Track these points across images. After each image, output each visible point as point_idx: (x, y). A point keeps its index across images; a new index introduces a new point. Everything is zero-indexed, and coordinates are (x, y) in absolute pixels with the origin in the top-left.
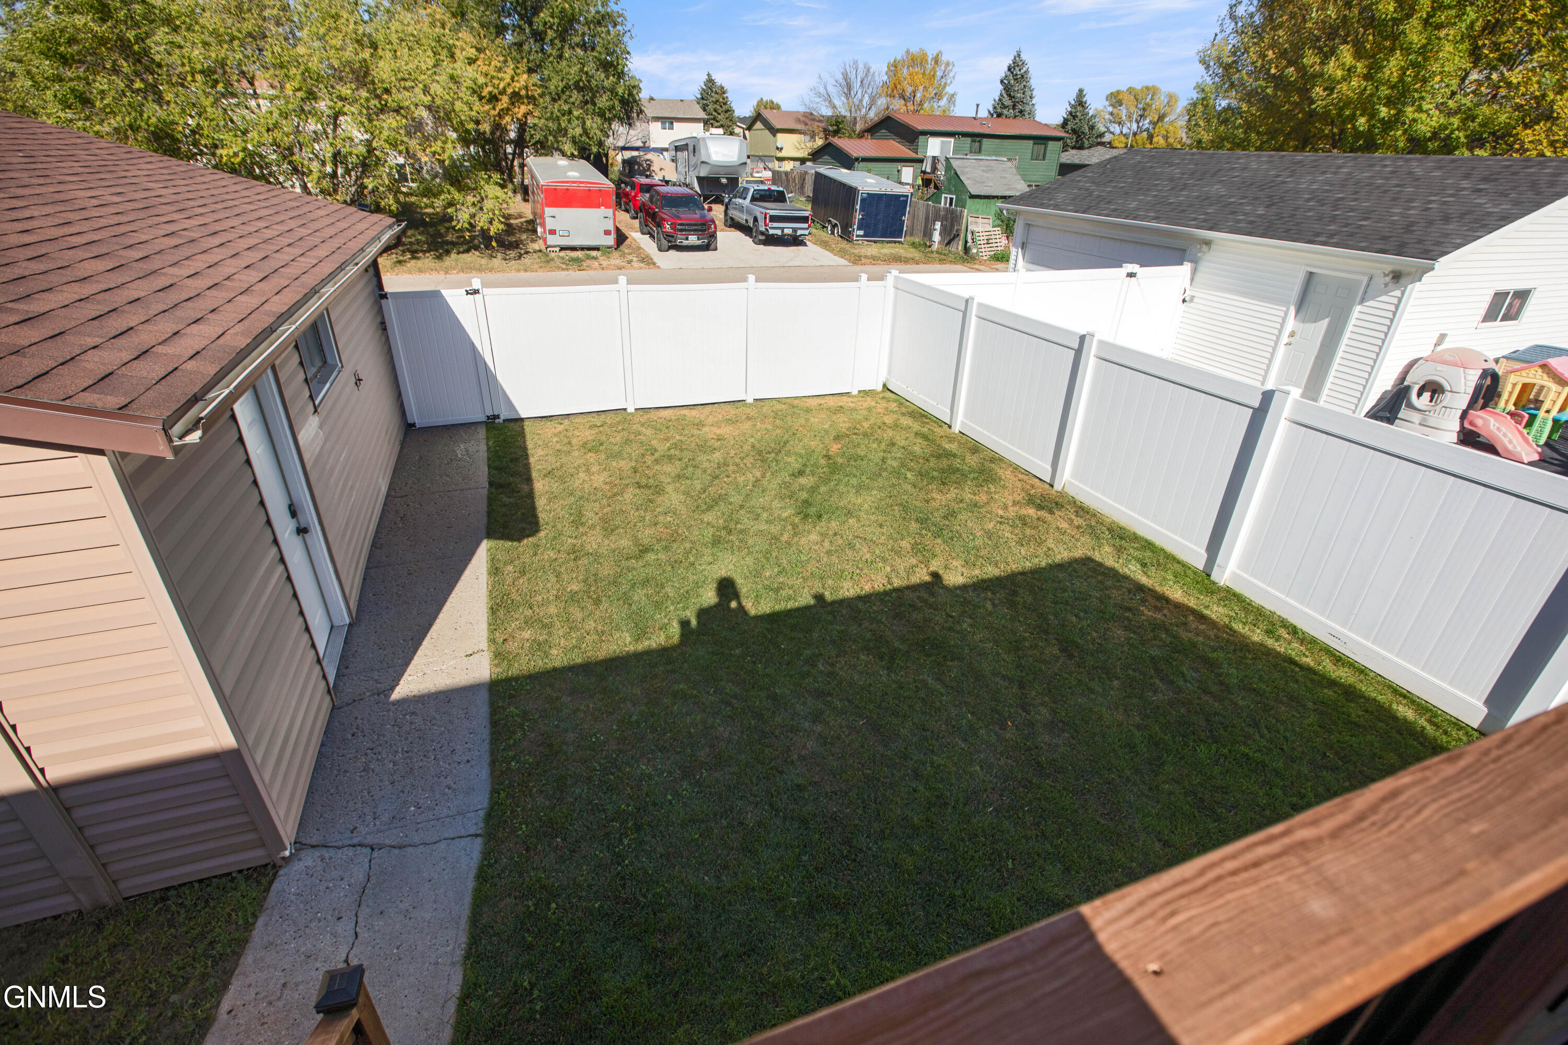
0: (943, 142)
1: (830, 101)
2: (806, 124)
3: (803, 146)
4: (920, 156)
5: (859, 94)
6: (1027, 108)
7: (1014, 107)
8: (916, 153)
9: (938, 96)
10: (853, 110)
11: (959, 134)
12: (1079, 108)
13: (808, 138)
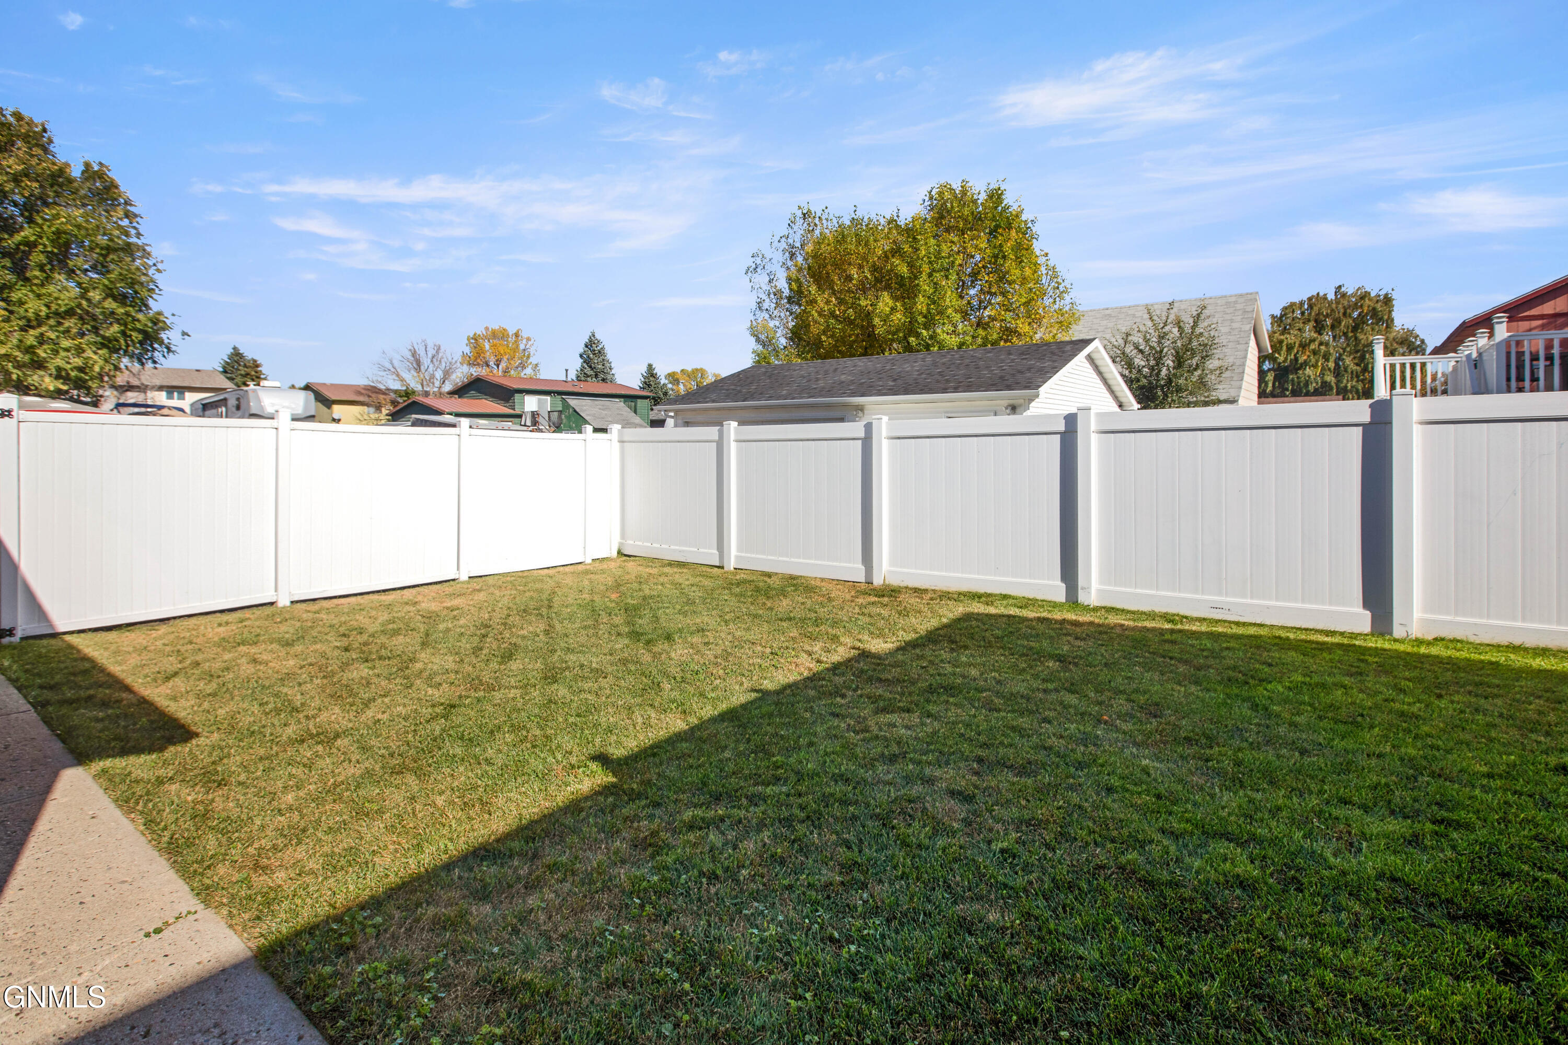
0: (539, 399)
1: (398, 375)
2: (369, 396)
3: (366, 417)
4: (518, 411)
5: (431, 369)
6: (609, 377)
7: (596, 376)
8: (514, 409)
9: (523, 366)
10: (425, 383)
11: (554, 392)
12: (651, 379)
13: (372, 410)
